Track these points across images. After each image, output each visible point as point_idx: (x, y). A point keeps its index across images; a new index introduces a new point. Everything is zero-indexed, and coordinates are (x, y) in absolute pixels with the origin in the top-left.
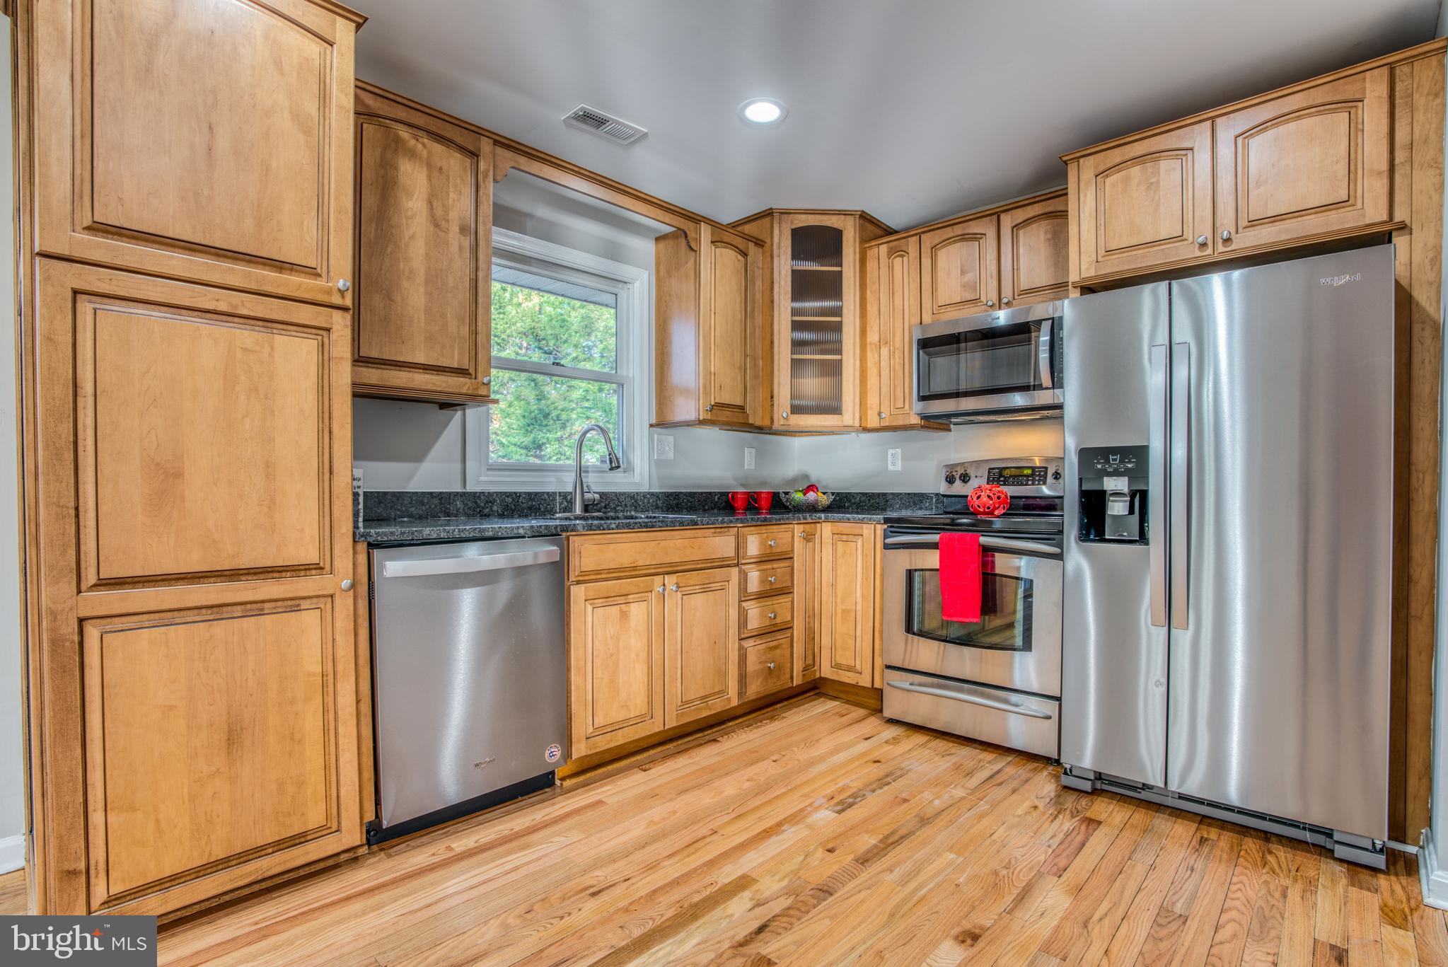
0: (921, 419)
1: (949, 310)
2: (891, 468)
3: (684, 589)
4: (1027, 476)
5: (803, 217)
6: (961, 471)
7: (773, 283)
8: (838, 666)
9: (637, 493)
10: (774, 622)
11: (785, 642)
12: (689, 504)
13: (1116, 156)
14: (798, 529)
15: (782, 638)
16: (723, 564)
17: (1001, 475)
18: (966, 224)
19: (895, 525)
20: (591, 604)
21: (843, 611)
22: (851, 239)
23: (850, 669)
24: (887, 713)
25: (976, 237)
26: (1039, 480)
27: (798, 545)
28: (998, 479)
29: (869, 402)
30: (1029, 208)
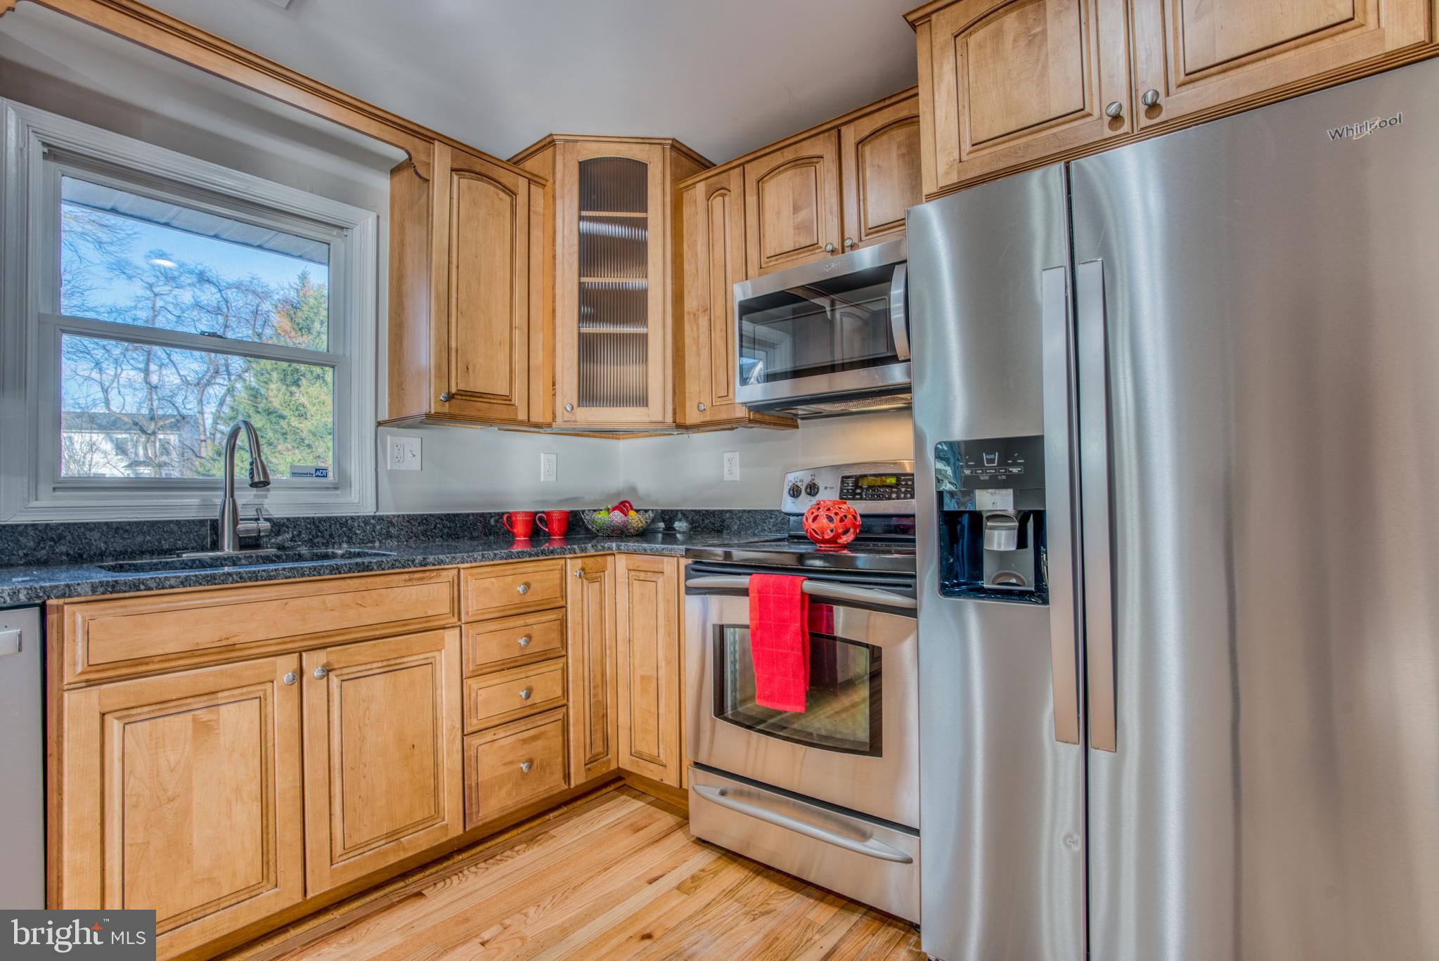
0: (749, 411)
1: (779, 261)
2: (727, 477)
3: (345, 671)
4: (890, 487)
5: (595, 146)
6: (807, 480)
7: (554, 232)
8: (640, 756)
9: (352, 518)
10: (529, 702)
11: (554, 730)
12: (446, 530)
13: (982, 2)
14: (573, 566)
15: (547, 722)
16: (428, 626)
17: (856, 486)
18: (799, 145)
19: (706, 562)
20: (119, 718)
21: (643, 678)
22: (659, 176)
23: (653, 760)
24: (696, 829)
26: (905, 493)
27: (573, 586)
28: (854, 491)
29: (687, 391)
30: (876, 115)
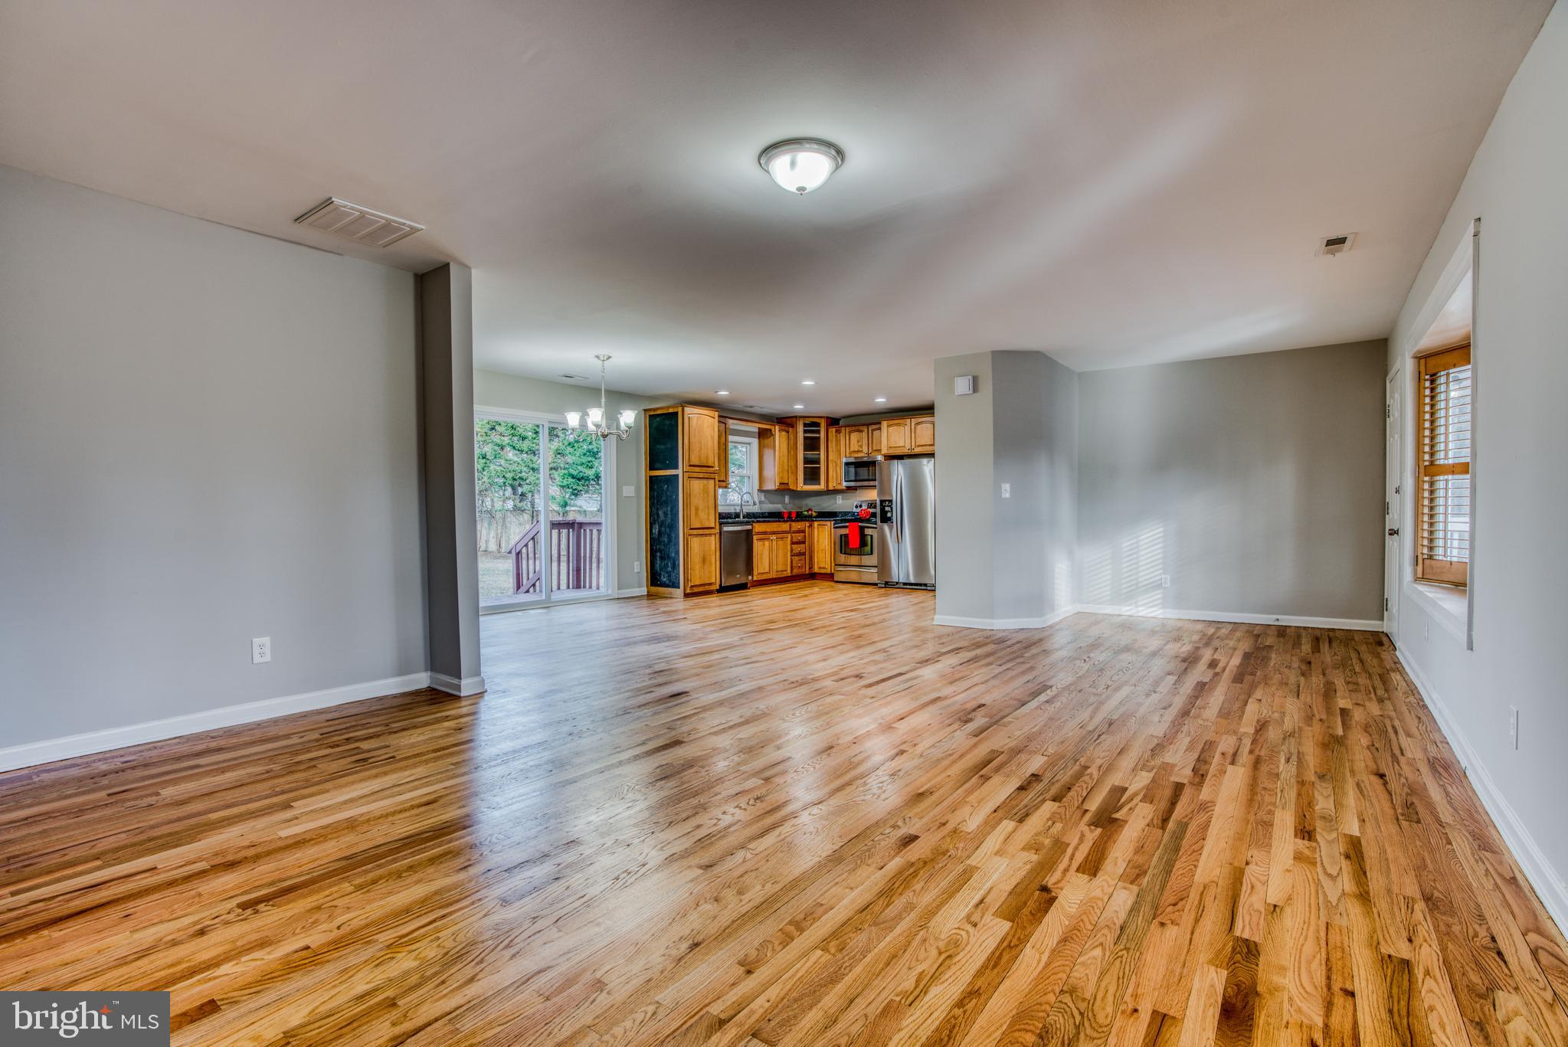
0: (846, 487)
1: (854, 454)
2: (840, 504)
3: (778, 539)
4: (870, 506)
5: (807, 418)
6: (859, 504)
7: (797, 442)
8: (820, 567)
10: (801, 551)
11: (804, 559)
12: (767, 516)
13: (891, 422)
14: (807, 524)
15: (803, 557)
16: (786, 532)
19: (836, 522)
20: (757, 541)
21: (821, 548)
22: (823, 426)
23: (824, 568)
24: (837, 580)
25: (862, 431)
26: (874, 507)
27: (807, 529)
29: (830, 481)
